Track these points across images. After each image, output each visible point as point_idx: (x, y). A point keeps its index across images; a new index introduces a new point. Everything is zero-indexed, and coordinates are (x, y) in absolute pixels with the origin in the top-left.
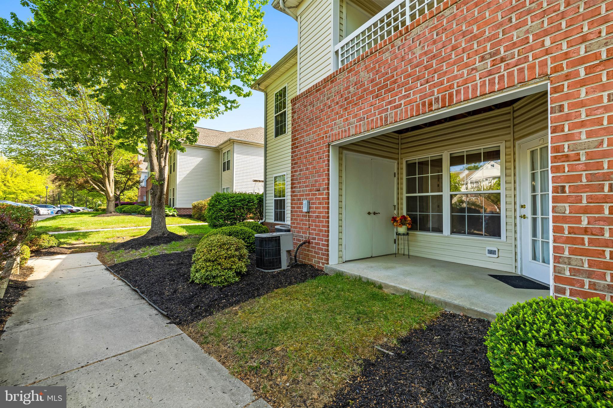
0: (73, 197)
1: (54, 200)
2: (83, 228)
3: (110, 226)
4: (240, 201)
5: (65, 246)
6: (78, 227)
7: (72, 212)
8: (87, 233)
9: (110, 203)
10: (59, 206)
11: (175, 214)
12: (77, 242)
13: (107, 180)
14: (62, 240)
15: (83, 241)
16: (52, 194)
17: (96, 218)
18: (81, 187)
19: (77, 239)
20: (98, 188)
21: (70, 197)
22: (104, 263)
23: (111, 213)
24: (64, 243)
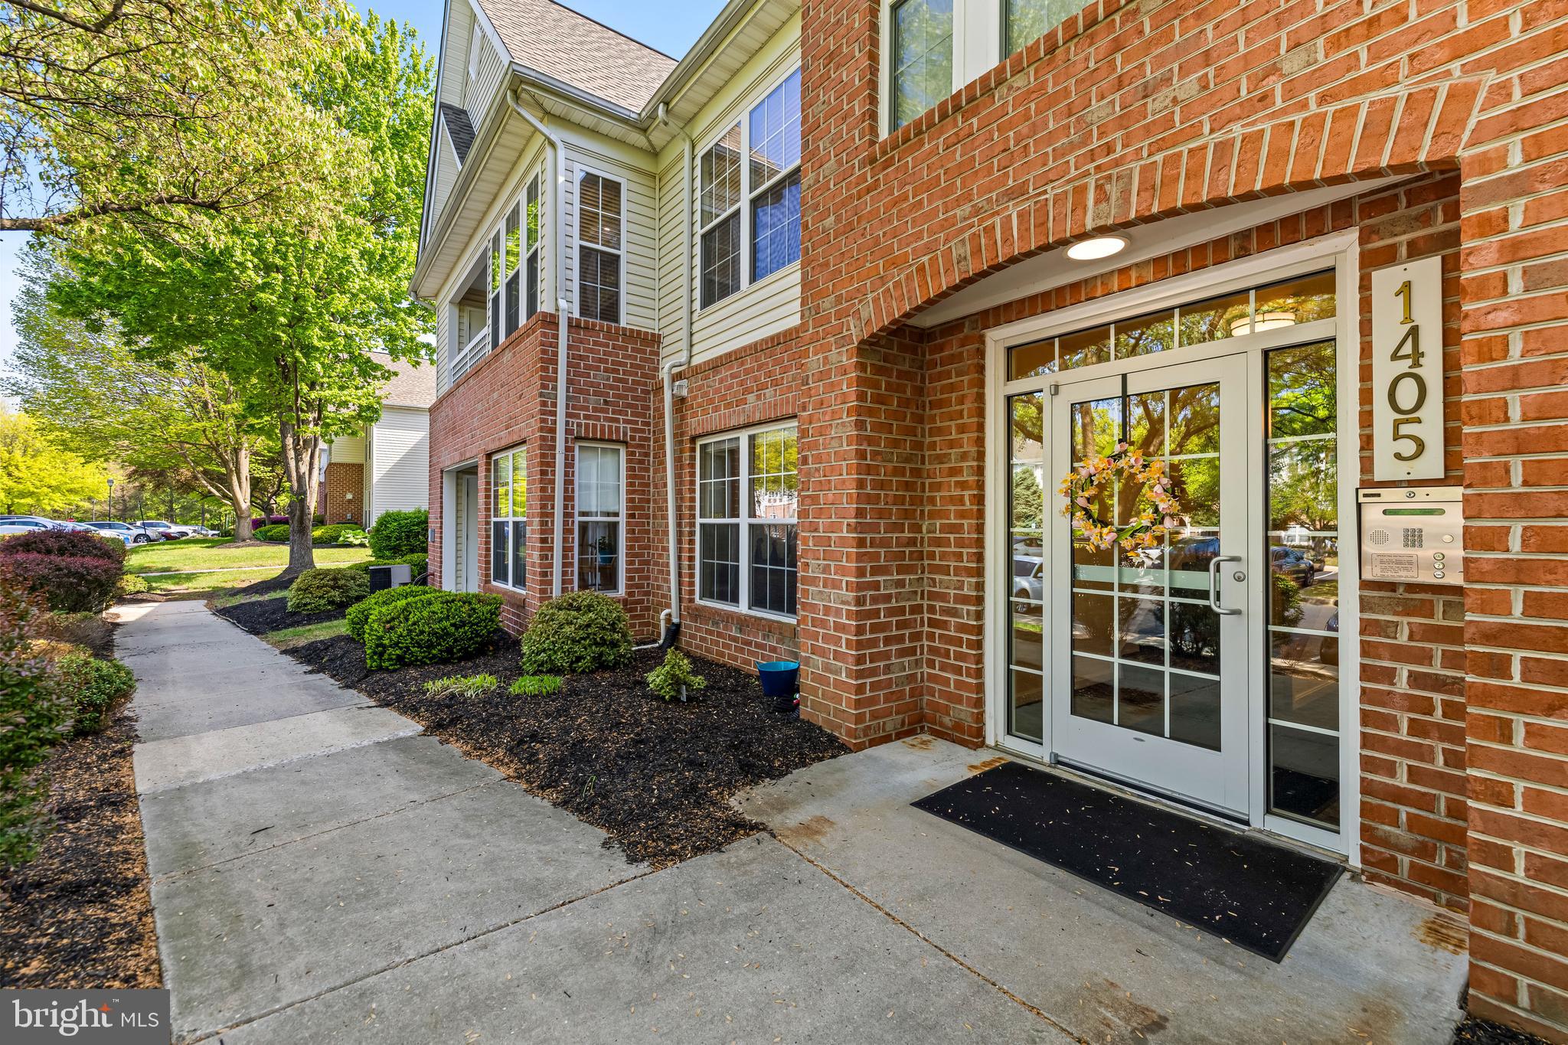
0: (171, 502)
1: (125, 510)
2: (187, 567)
3: (236, 565)
4: (418, 524)
5: (159, 592)
6: (177, 566)
7: (169, 538)
8: (193, 574)
9: (242, 521)
10: (139, 523)
11: (366, 542)
12: (177, 587)
13: (235, 478)
14: (154, 585)
15: (186, 586)
16: (119, 494)
17: (215, 551)
18: (187, 487)
19: (178, 584)
20: (217, 494)
21: (163, 502)
22: (210, 609)
23: (244, 540)
24: (156, 588)
